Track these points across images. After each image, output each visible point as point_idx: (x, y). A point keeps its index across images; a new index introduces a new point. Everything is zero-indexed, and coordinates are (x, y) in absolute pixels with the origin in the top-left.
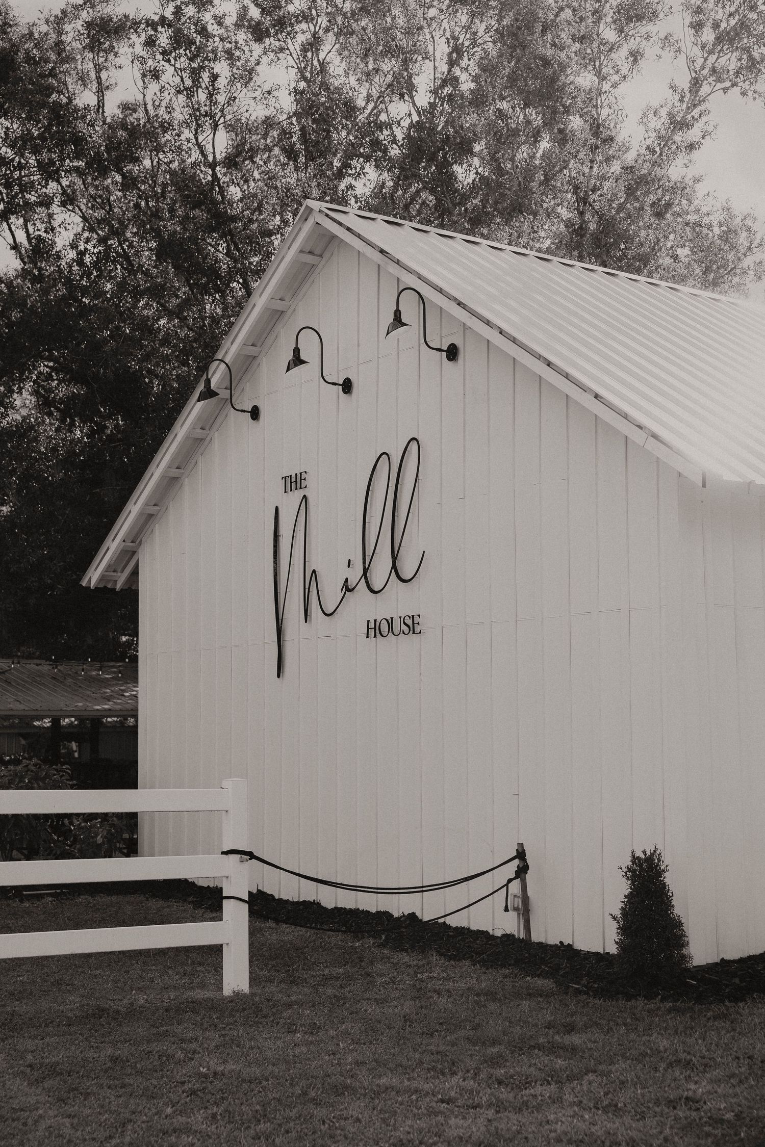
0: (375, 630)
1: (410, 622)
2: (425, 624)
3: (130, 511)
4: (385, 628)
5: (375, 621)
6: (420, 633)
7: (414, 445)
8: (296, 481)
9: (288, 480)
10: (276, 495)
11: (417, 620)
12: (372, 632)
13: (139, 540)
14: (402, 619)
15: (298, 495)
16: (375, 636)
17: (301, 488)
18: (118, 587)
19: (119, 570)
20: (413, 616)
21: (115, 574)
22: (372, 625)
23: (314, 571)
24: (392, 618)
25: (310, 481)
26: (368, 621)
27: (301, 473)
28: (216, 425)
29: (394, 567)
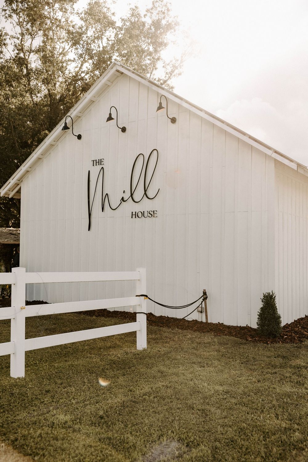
0: (135, 215)
1: (152, 213)
2: (158, 214)
3: (21, 169)
4: (140, 215)
5: (136, 212)
6: (157, 217)
7: (155, 152)
8: (99, 162)
9: (95, 162)
10: (89, 166)
11: (155, 212)
12: (134, 216)
13: (21, 180)
14: (148, 212)
15: (99, 167)
16: (135, 217)
17: (101, 164)
18: (10, 197)
19: (11, 191)
20: (154, 211)
21: (9, 192)
22: (134, 213)
23: (107, 194)
24: (144, 212)
25: (105, 162)
26: (132, 212)
27: (101, 159)
28: (60, 140)
29: (145, 194)
